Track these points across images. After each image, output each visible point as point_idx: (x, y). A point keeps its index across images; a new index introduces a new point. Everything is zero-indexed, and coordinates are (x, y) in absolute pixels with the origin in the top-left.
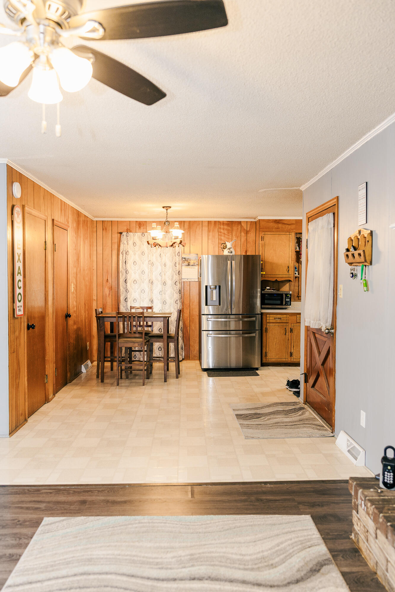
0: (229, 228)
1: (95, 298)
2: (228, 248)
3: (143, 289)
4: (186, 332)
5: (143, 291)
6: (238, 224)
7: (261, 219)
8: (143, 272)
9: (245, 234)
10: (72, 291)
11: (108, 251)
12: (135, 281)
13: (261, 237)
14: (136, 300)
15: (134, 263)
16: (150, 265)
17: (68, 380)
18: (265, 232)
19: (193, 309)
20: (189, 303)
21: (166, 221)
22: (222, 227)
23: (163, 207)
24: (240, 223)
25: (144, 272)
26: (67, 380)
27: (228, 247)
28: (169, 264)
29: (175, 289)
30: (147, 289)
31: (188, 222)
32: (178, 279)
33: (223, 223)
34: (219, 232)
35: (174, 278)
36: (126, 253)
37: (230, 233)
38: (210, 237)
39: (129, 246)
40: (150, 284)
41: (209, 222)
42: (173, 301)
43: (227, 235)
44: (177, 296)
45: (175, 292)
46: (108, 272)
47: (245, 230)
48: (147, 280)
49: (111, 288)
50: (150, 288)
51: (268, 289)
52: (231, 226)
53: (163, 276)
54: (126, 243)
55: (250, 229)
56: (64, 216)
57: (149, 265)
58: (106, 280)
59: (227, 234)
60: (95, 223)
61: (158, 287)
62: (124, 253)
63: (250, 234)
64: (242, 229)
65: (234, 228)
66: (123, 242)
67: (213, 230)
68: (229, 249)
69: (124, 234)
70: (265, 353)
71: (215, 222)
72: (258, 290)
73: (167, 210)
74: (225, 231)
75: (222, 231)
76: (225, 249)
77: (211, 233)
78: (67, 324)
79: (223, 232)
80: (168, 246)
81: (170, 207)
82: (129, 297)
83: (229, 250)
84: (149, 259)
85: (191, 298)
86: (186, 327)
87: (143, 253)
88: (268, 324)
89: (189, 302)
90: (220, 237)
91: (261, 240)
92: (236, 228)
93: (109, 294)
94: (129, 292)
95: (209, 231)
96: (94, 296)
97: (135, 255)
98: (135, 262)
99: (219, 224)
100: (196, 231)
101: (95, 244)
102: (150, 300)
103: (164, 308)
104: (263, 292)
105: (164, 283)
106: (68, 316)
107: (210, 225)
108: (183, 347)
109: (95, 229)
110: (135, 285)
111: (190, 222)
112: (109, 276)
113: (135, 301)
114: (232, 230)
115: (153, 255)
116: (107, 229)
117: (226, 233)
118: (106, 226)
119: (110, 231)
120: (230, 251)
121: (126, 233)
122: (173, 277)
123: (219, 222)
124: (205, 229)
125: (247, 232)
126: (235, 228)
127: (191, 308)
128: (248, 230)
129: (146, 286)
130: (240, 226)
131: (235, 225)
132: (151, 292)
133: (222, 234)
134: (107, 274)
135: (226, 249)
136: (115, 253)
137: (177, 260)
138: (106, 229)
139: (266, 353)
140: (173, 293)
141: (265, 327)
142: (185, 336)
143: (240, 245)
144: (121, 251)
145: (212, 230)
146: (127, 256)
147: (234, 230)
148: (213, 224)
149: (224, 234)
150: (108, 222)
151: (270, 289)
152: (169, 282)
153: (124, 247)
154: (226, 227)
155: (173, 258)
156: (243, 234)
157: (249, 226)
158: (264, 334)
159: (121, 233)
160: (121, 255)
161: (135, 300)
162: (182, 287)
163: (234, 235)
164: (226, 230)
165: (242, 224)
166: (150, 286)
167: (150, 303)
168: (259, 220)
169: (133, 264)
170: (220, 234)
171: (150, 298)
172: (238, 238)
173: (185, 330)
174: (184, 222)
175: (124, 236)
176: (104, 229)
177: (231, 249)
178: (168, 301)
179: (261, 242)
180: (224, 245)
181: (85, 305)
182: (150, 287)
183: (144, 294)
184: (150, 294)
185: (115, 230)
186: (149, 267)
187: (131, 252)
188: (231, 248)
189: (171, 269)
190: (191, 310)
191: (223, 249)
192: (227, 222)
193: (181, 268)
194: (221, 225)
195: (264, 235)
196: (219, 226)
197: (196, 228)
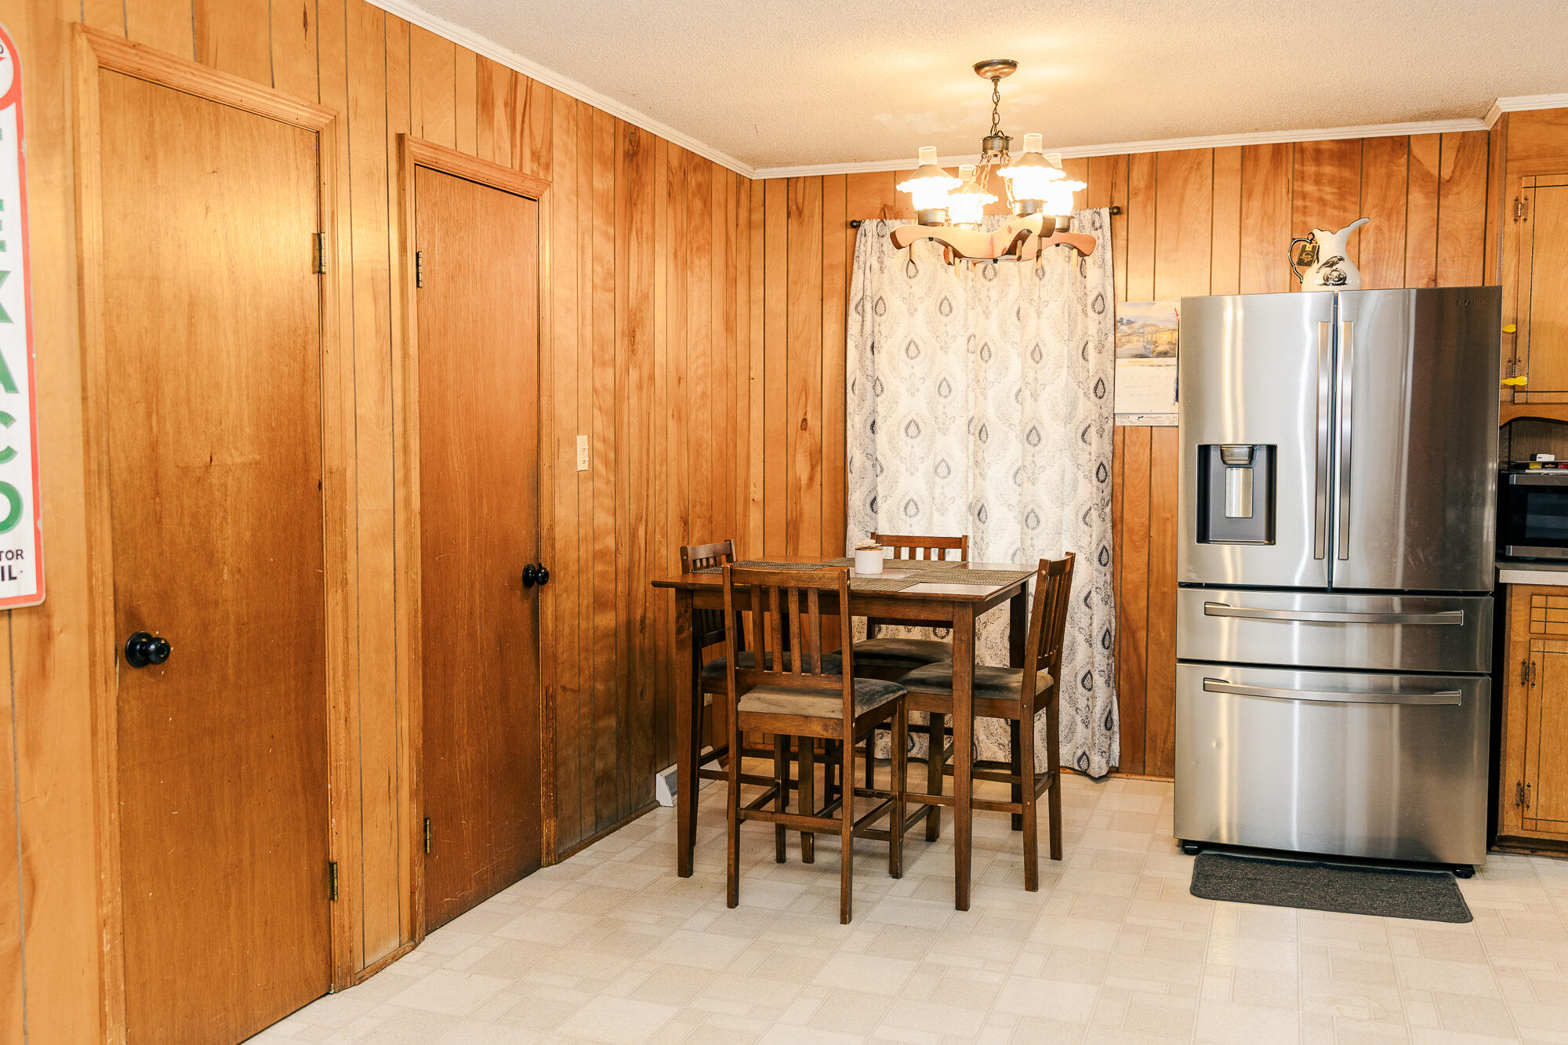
0: (1347, 173)
1: (756, 493)
2: (1322, 260)
3: (943, 460)
4: (1128, 651)
5: (942, 469)
6: (1393, 150)
7: (1517, 113)
8: (943, 387)
9: (1427, 195)
10: (582, 464)
11: (806, 304)
12: (912, 427)
13: (1510, 203)
14: (916, 505)
15: (907, 350)
16: (972, 357)
17: (544, 851)
18: (1535, 175)
19: (1164, 550)
20: (1147, 523)
21: (993, 133)
22: (1310, 169)
23: (979, 67)
24: (1402, 144)
25: (949, 386)
26: (541, 853)
27: (1324, 257)
28: (1055, 348)
29: (1084, 458)
30: (960, 460)
31: (1146, 161)
32: (1095, 416)
33: (1317, 152)
34: (1294, 194)
35: (1080, 413)
36: (875, 308)
37: (1349, 198)
38: (1250, 222)
39: (885, 275)
40: (971, 438)
41: (1248, 154)
42: (1070, 514)
43: (1334, 207)
44: (1088, 492)
45: (1080, 475)
46: (805, 389)
47: (1432, 176)
48: (962, 422)
49: (816, 457)
50: (971, 457)
51: (1544, 465)
52: (1357, 163)
53: (1029, 401)
54: (876, 266)
55: (1458, 169)
56: (506, 135)
57: (970, 355)
58: (800, 422)
59: (1336, 203)
60: (758, 191)
61: (1004, 452)
62: (868, 306)
63: (1458, 194)
64: (1414, 172)
65: (1372, 171)
66: (862, 259)
67: (1266, 187)
68: (1330, 264)
69: (870, 225)
70: (1514, 789)
71: (1277, 149)
72: (1490, 466)
73: (995, 79)
74: (1328, 189)
75: (1309, 188)
76: (1309, 264)
77: (1255, 204)
78: (535, 613)
79: (1317, 194)
80: (998, 254)
81: (1013, 65)
82: (881, 492)
83: (1327, 270)
84: (970, 333)
85: (1155, 499)
86: (1129, 628)
87: (945, 306)
88: (1538, 645)
89: (1145, 520)
90: (1298, 218)
91: (1510, 218)
92: (1383, 171)
93: (811, 479)
94: (885, 472)
95: (1246, 193)
96: (752, 486)
97: (911, 315)
98: (912, 346)
99: (1298, 156)
100: (1182, 199)
101: (757, 275)
102: (970, 508)
103: (1028, 542)
104: (1514, 479)
105: (1032, 436)
106: (535, 578)
107: (1250, 165)
108: (1116, 716)
109: (757, 217)
110: (914, 441)
111: (1155, 157)
112: (809, 408)
113: (912, 509)
114: (1363, 183)
115: (987, 314)
116: (806, 212)
117: (1329, 197)
118: (800, 199)
119: (817, 218)
120: (1335, 274)
121: (875, 222)
122: (1073, 405)
123: (1299, 148)
124: (1230, 184)
125: (1440, 188)
126: (1376, 172)
127: (1154, 547)
128: (1446, 174)
129: (954, 446)
130: (1404, 160)
131: (1376, 157)
132: (977, 471)
133: (1308, 204)
134: (803, 398)
135: (1315, 266)
136: (833, 307)
137: (1093, 329)
138: (800, 212)
139: (1522, 790)
140: (1076, 480)
141: (1520, 659)
142: (1124, 667)
143: (1402, 252)
144: (855, 298)
145: (1259, 189)
146: (877, 318)
147: (1371, 182)
148: (1265, 158)
149: (1322, 201)
150: (808, 184)
151: (1555, 465)
152: (1055, 432)
153: (867, 282)
154: (1328, 170)
155: (1072, 322)
156: (1417, 197)
157: (1449, 157)
158: (1514, 694)
159: (855, 225)
160: (854, 318)
161: (910, 506)
162: (1113, 453)
163: (1374, 207)
164: (1331, 183)
165: (1416, 149)
166: (971, 447)
167: (970, 518)
168: (1505, 118)
169: (903, 352)
170: (1299, 203)
171: (971, 497)
172: (1394, 217)
173: (1124, 642)
174: (1130, 158)
175: (869, 235)
176: (795, 212)
177: (1340, 266)
178: (1049, 512)
179: (1511, 227)
180: (1304, 246)
181: (686, 523)
182: (970, 452)
183: (947, 480)
184: (971, 480)
185: (837, 213)
186: (971, 366)
187: (894, 303)
188: (1341, 259)
189: (1065, 370)
190: (1154, 553)
191: (1300, 269)
192: (1334, 147)
193: (1110, 365)
194: (1306, 162)
195: (1530, 193)
196: (1297, 166)
197: (1186, 180)
